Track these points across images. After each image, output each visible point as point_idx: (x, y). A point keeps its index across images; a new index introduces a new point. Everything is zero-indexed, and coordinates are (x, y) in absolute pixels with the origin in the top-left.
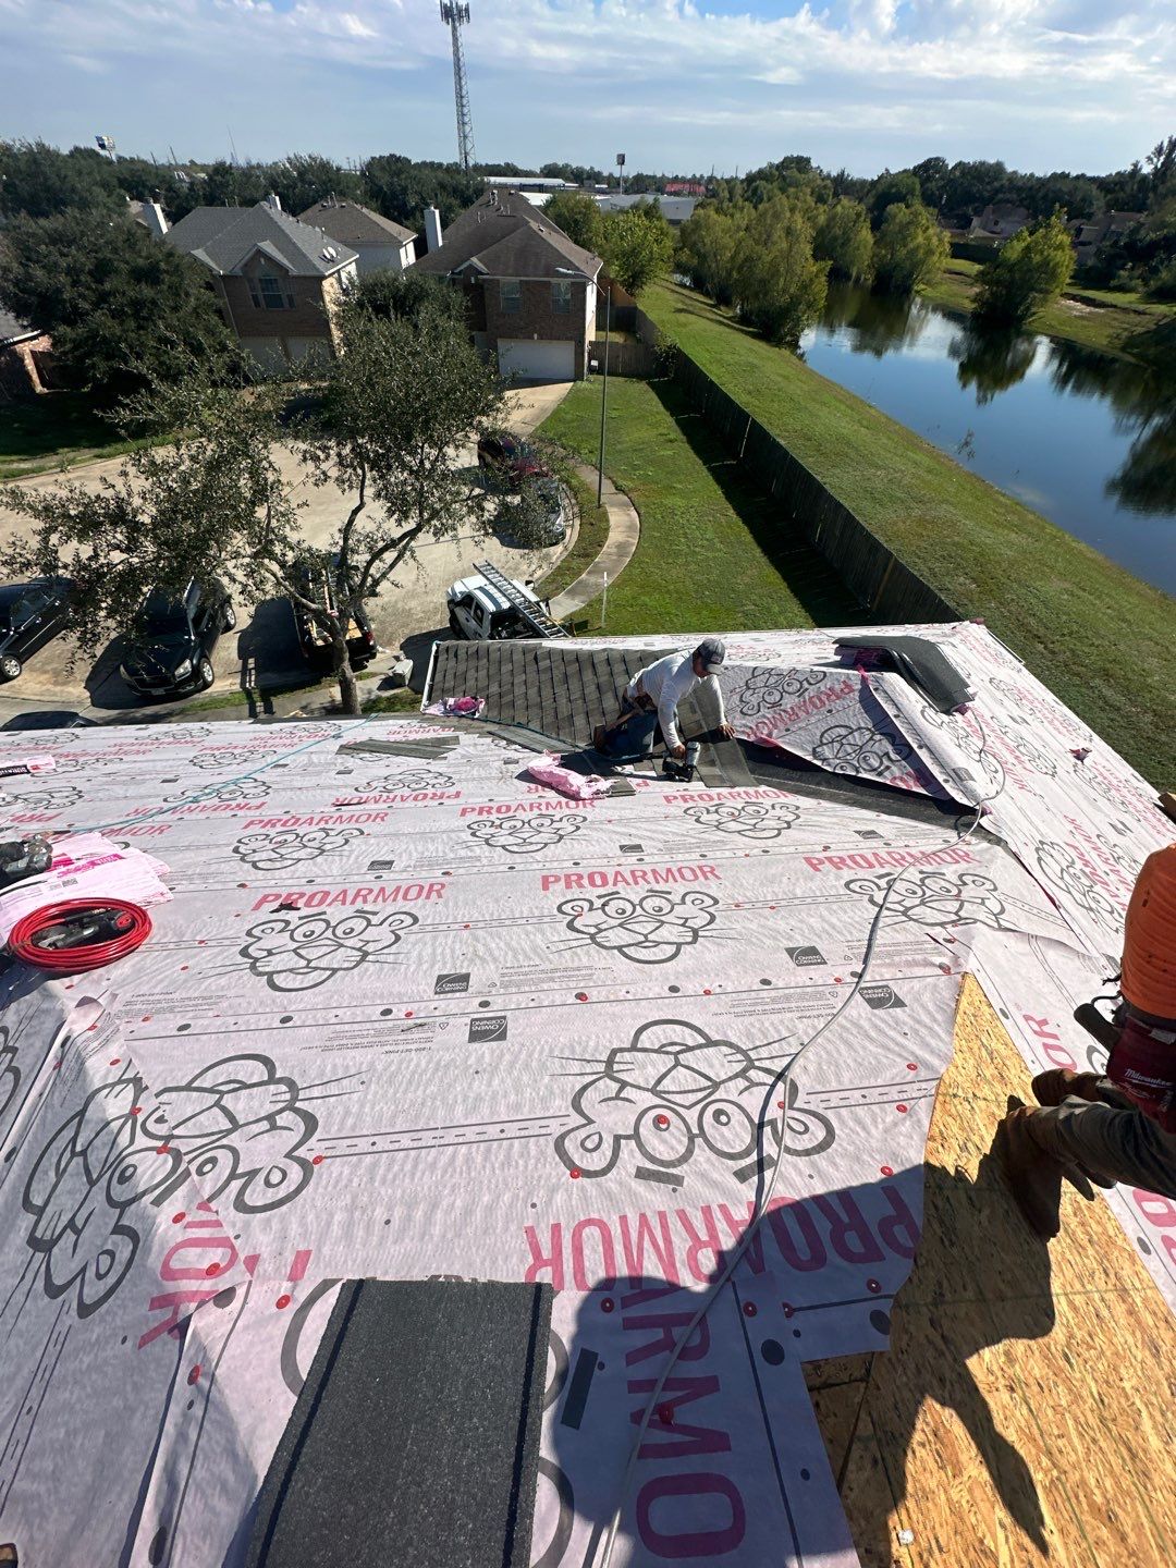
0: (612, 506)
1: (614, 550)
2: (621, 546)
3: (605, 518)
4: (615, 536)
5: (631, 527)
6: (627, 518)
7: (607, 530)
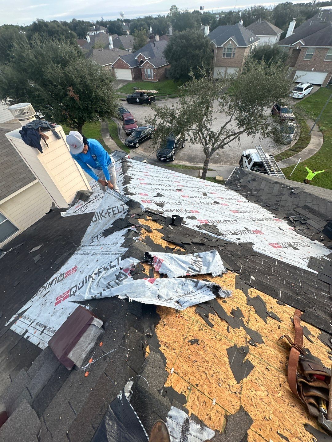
0: (314, 135)
1: (307, 151)
2: (311, 151)
3: (309, 139)
4: (310, 147)
5: (318, 145)
6: (318, 141)
7: (308, 144)
